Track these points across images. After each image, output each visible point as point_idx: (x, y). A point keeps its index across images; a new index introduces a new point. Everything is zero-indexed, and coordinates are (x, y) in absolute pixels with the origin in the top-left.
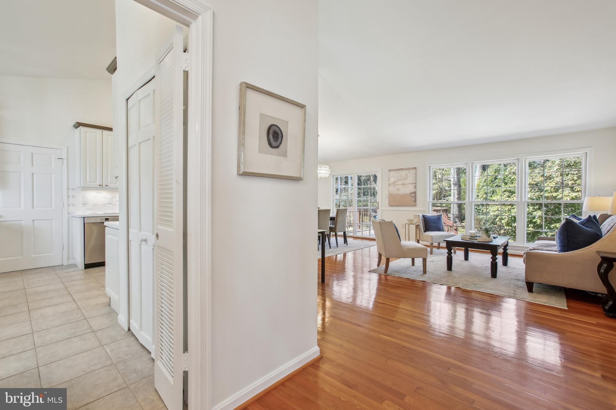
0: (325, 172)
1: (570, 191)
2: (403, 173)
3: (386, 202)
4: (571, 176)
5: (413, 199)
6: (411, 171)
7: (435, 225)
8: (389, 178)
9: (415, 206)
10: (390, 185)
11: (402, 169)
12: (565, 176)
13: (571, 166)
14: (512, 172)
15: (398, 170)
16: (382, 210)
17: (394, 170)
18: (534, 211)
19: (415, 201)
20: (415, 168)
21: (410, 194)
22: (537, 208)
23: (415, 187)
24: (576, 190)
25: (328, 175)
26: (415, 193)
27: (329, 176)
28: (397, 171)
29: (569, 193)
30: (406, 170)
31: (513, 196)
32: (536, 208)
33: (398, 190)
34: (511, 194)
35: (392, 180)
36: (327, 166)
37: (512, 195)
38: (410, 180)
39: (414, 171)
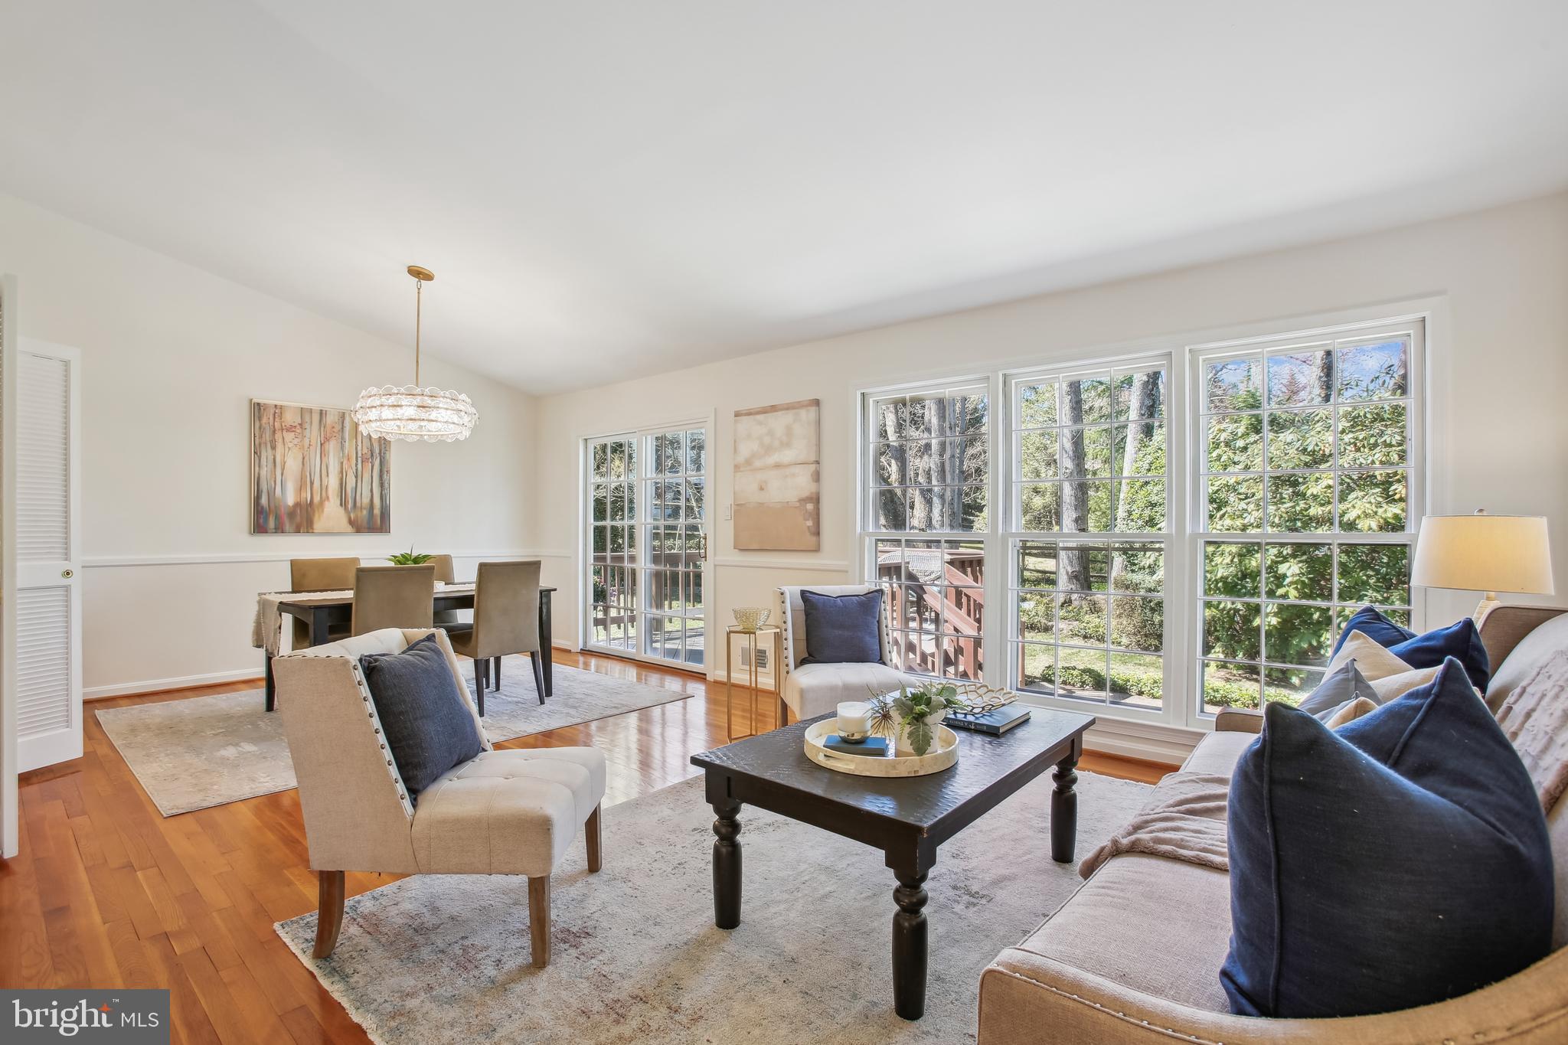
0: (456, 419)
1: (1380, 499)
2: (779, 423)
3: (727, 531)
4: (1383, 450)
5: (810, 523)
6: (803, 413)
7: (847, 634)
8: (735, 441)
9: (817, 549)
10: (737, 468)
11: (773, 409)
12: (1366, 450)
13: (1383, 420)
14: (1222, 439)
15: (764, 411)
16: (715, 566)
17: (749, 414)
18: (1282, 562)
19: (817, 532)
20: (817, 403)
21: (798, 504)
22: (1288, 554)
23: (817, 477)
24: (1397, 497)
25: (466, 433)
26: (816, 499)
27: (471, 435)
28: (759, 417)
29: (1379, 505)
30: (787, 409)
31: (1222, 512)
32: (1285, 553)
33: (762, 489)
34: (1215, 506)
35: (746, 449)
36: (463, 397)
37: (1219, 509)
38: (800, 450)
39: (812, 411)
